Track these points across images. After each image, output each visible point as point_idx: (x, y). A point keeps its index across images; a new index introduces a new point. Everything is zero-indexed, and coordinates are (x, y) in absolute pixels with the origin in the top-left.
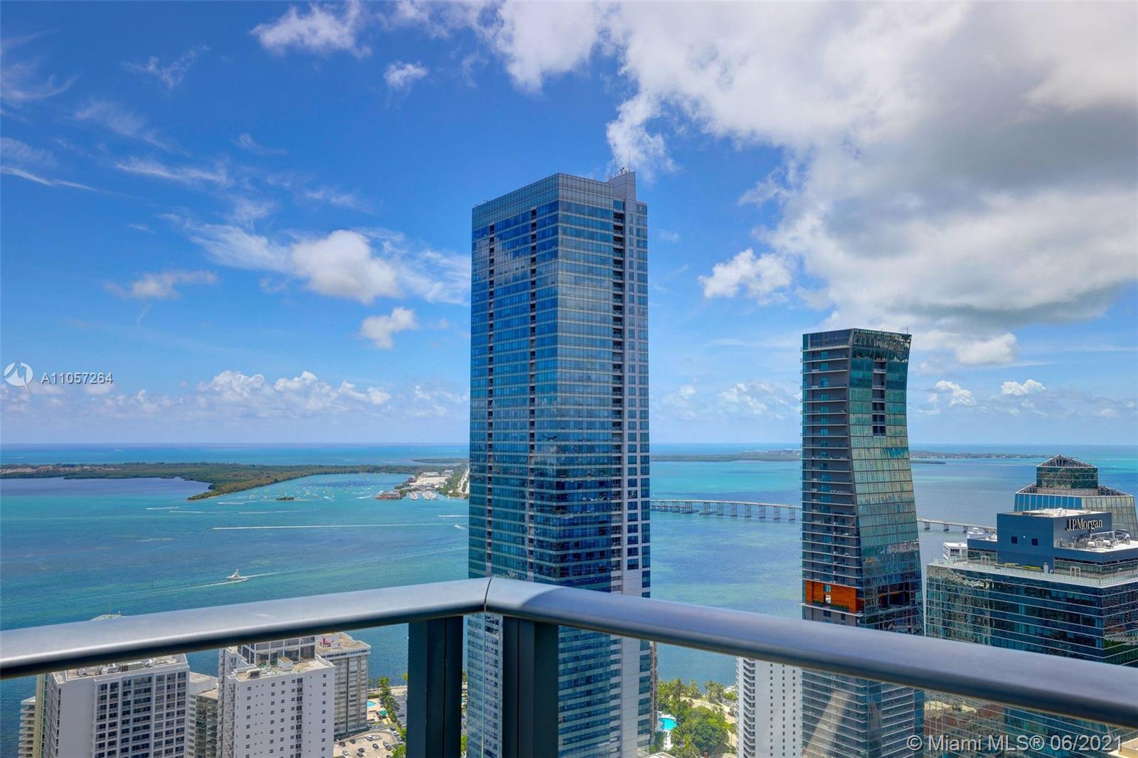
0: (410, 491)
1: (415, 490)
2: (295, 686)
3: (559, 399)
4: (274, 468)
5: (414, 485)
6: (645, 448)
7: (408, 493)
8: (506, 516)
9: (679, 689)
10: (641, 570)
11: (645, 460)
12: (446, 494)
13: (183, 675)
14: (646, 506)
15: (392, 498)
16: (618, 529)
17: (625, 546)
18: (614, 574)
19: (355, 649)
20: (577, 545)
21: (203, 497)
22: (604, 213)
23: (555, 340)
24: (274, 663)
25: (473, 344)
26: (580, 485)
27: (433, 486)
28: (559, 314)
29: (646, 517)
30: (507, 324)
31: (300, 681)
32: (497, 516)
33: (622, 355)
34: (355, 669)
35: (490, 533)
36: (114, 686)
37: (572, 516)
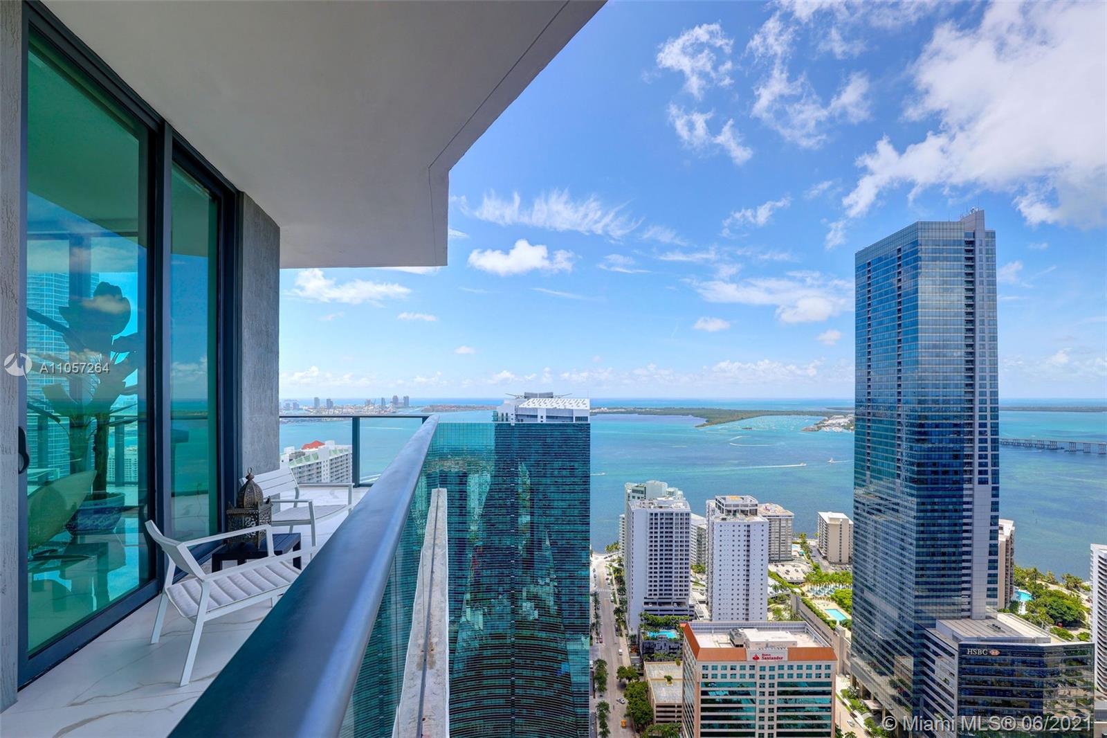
0: (824, 426)
1: (828, 426)
2: (746, 528)
3: (920, 370)
4: (740, 411)
5: (827, 423)
6: (995, 401)
7: (823, 428)
8: (880, 443)
9: (1035, 575)
10: (990, 485)
11: (995, 410)
12: (848, 429)
13: (688, 514)
14: (995, 441)
15: (812, 431)
16: (971, 456)
17: (977, 469)
18: (965, 486)
19: (784, 514)
20: (934, 465)
21: (703, 426)
22: (956, 242)
23: (916, 331)
24: (734, 515)
25: (856, 337)
26: (937, 426)
27: (839, 424)
28: (919, 314)
29: (995, 448)
30: (881, 323)
31: (748, 526)
32: (874, 443)
33: (973, 338)
34: (784, 525)
35: (869, 453)
36: (656, 514)
37: (930, 445)
